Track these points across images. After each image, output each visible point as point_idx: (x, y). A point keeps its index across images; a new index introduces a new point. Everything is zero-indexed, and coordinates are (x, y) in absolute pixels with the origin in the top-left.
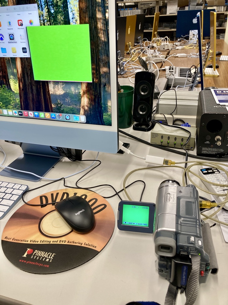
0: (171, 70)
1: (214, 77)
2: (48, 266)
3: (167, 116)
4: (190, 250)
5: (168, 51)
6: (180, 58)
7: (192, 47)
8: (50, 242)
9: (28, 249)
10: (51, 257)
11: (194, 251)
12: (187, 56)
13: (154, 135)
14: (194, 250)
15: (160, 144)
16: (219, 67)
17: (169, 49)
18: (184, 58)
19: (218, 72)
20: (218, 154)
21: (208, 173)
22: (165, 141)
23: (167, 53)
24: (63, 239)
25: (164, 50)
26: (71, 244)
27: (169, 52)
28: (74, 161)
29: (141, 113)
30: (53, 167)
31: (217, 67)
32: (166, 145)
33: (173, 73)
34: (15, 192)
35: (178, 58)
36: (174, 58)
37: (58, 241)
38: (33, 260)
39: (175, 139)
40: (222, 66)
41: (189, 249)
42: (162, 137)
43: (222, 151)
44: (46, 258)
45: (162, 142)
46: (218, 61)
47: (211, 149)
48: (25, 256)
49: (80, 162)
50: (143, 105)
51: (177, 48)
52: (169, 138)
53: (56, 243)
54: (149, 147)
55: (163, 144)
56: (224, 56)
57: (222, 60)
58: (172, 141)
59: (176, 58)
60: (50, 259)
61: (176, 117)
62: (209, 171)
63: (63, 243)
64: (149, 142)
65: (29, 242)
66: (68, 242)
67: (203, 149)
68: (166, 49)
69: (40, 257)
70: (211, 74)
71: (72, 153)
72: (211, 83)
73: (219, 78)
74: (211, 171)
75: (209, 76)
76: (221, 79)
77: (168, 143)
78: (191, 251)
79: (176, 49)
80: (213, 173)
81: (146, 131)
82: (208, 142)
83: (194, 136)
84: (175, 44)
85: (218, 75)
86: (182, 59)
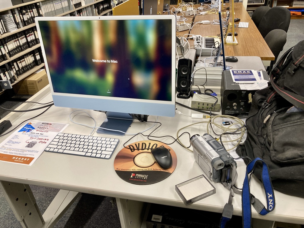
0: (198, 41)
1: (233, 45)
2: (146, 181)
3: (200, 87)
5: (193, 16)
6: (205, 25)
7: (214, 13)
8: (143, 170)
9: (132, 174)
10: (146, 177)
12: (210, 23)
13: (193, 103)
15: (198, 108)
16: (237, 34)
17: (193, 15)
18: (207, 25)
19: (237, 39)
20: (235, 114)
21: (226, 125)
22: (201, 106)
23: (192, 19)
24: (150, 168)
25: (189, 15)
26: (155, 170)
27: (194, 18)
28: (142, 122)
29: (183, 86)
30: (130, 126)
31: (236, 35)
32: (202, 109)
33: (200, 44)
34: (112, 143)
35: (202, 25)
36: (199, 25)
37: (147, 169)
38: (137, 179)
39: (208, 105)
40: (240, 34)
42: (199, 104)
43: (238, 112)
44: (144, 178)
45: (199, 107)
46: (237, 27)
47: (231, 111)
48: (132, 177)
49: (146, 122)
50: (184, 81)
51: (201, 13)
52: (203, 104)
53: (146, 170)
54: (190, 111)
55: (199, 108)
56: (242, 23)
57: (241, 27)
58: (205, 106)
59: (201, 25)
60: (146, 178)
61: (207, 87)
62: (227, 123)
63: (151, 170)
64: (190, 106)
65: (131, 171)
66: (153, 169)
67: (226, 111)
68: (191, 14)
69: (140, 177)
70: (231, 43)
71: (141, 117)
72: (231, 51)
73: (238, 46)
74: (228, 123)
75: (230, 45)
76: (239, 47)
77: (203, 108)
79: (200, 15)
80: (229, 124)
81: (186, 99)
82: (228, 107)
83: (219, 102)
84: (199, 9)
85: (237, 43)
86: (206, 25)
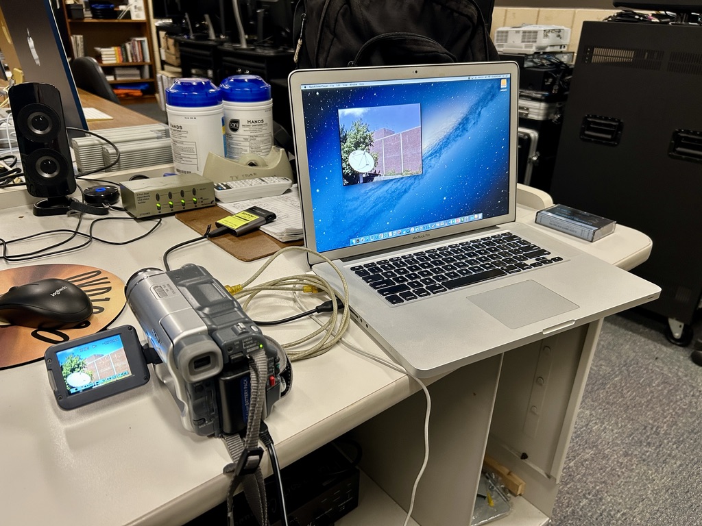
4: (245, 346)
11: (251, 344)
14: (252, 342)
41: (244, 344)
78: (247, 347)
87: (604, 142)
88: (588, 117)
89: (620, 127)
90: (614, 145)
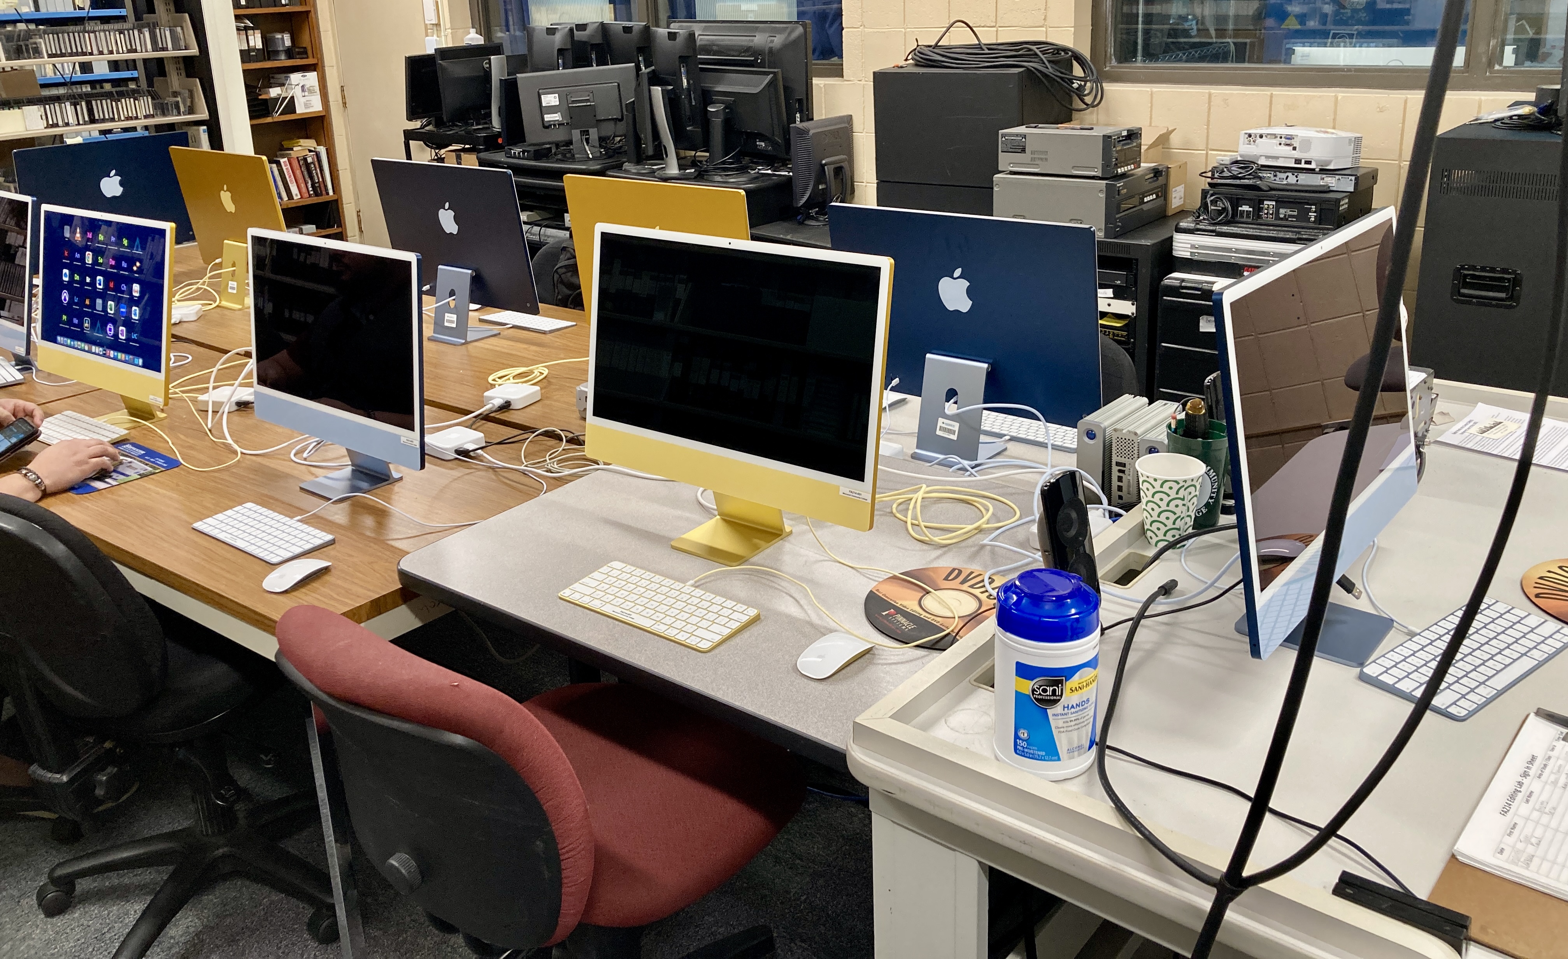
87: (1494, 302)
88: (1463, 267)
89: (1517, 281)
90: (1510, 307)
